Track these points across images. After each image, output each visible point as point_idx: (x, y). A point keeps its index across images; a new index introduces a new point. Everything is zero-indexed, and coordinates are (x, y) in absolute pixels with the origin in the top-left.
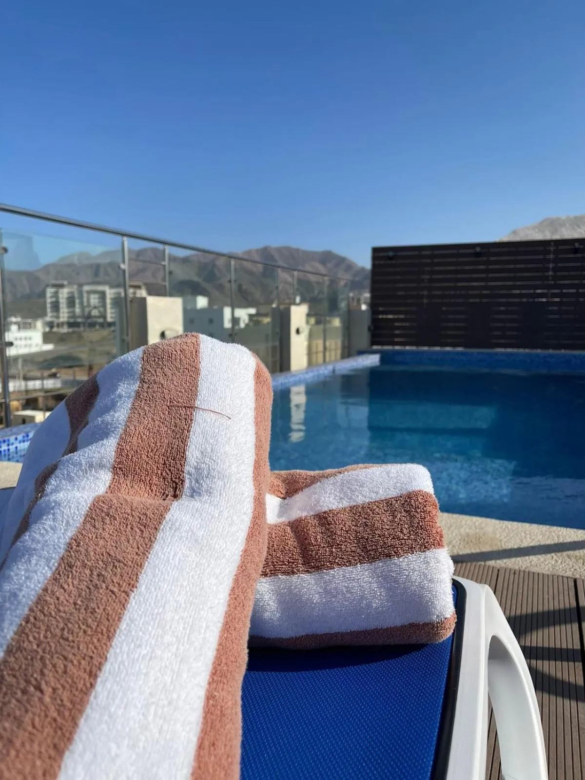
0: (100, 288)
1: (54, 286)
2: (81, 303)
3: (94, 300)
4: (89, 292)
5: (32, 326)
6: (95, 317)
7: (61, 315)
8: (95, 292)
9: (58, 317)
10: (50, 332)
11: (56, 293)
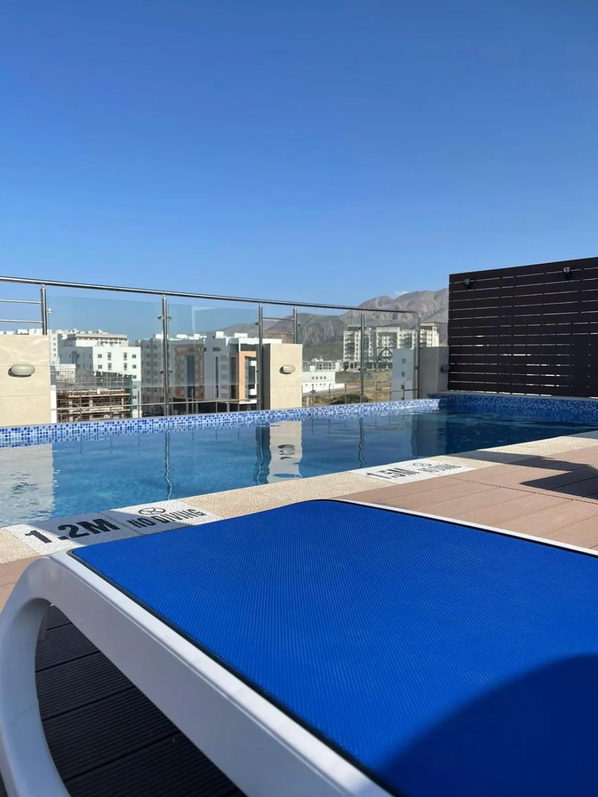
0: (392, 330)
1: (350, 329)
2: (374, 345)
3: (386, 341)
4: (381, 335)
5: (332, 366)
6: (385, 358)
7: (355, 356)
8: (386, 334)
9: (352, 358)
10: (345, 372)
11: (352, 335)
